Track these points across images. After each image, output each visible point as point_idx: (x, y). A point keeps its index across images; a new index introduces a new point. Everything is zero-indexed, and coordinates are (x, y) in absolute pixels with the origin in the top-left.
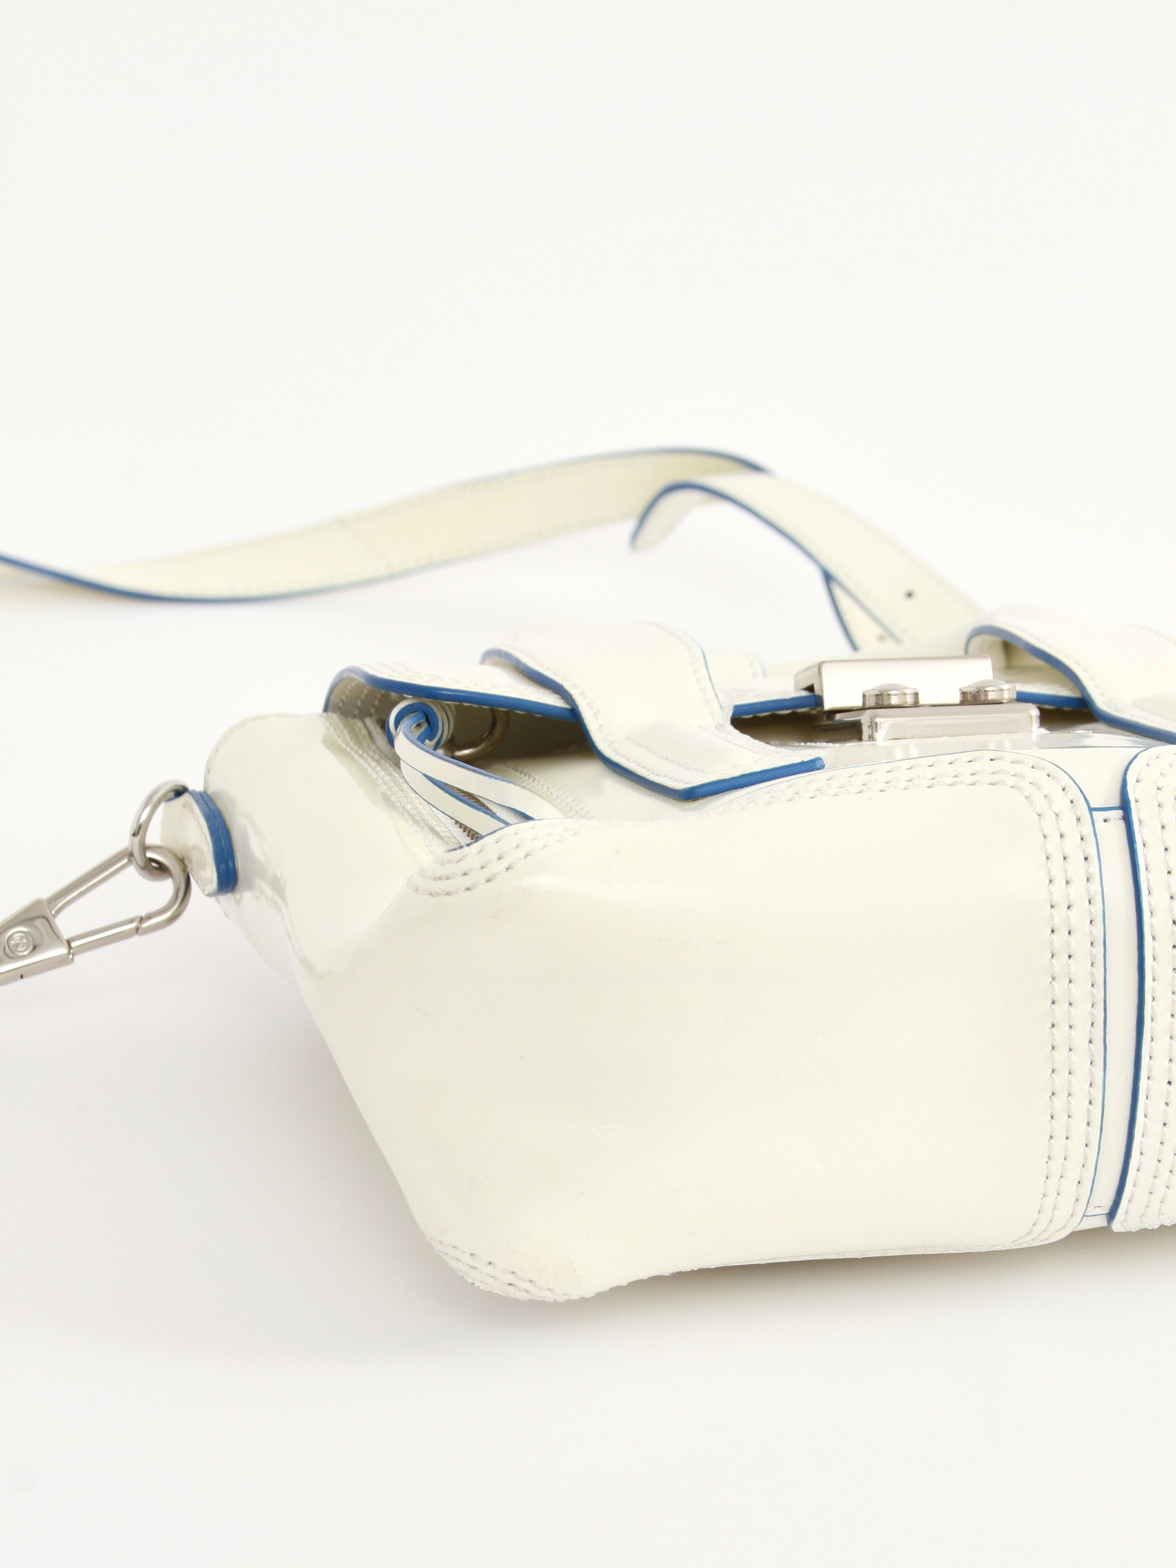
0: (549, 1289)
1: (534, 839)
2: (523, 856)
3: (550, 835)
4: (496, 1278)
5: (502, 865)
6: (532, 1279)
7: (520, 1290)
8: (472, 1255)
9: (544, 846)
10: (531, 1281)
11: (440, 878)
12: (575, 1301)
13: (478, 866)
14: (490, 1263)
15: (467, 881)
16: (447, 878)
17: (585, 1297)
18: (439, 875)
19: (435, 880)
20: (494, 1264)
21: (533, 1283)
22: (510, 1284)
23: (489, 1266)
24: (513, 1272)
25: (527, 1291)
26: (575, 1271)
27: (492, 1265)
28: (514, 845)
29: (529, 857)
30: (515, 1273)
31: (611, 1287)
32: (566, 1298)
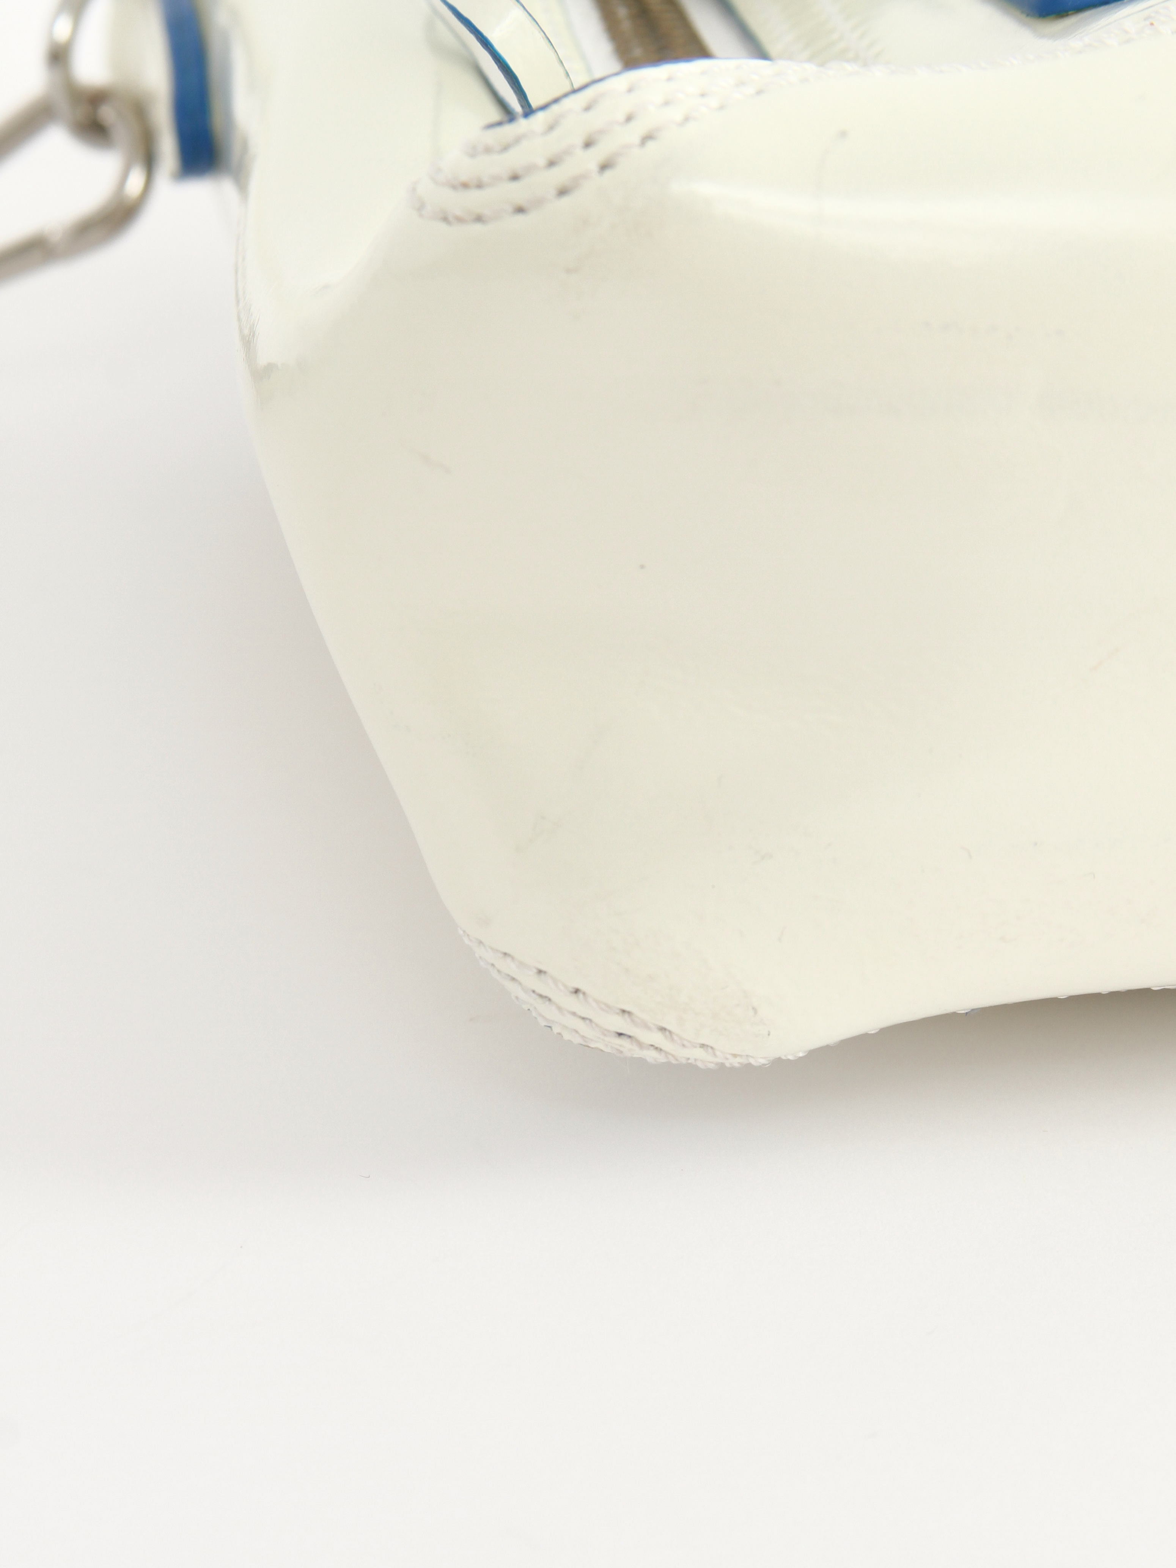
0: (703, 1046)
1: (667, 103)
2: (637, 140)
3: (703, 95)
4: (590, 1020)
5: (590, 160)
6: (664, 1025)
7: (640, 1045)
8: (540, 972)
9: (687, 119)
10: (663, 1029)
11: (465, 186)
12: (761, 1068)
13: (541, 162)
14: (577, 991)
15: (517, 192)
16: (480, 186)
17: (784, 1058)
18: (464, 178)
19: (454, 187)
20: (584, 994)
21: (667, 1033)
22: (620, 1034)
23: (574, 996)
24: (624, 1011)
25: (656, 1048)
26: (755, 1010)
27: (581, 996)
28: (621, 117)
29: (650, 144)
30: (629, 1013)
31: (841, 1039)
32: (744, 1061)
